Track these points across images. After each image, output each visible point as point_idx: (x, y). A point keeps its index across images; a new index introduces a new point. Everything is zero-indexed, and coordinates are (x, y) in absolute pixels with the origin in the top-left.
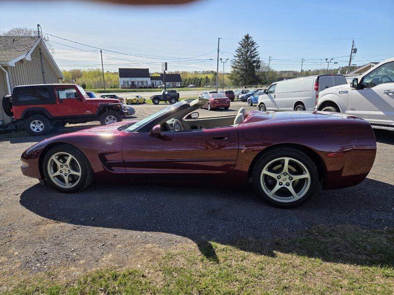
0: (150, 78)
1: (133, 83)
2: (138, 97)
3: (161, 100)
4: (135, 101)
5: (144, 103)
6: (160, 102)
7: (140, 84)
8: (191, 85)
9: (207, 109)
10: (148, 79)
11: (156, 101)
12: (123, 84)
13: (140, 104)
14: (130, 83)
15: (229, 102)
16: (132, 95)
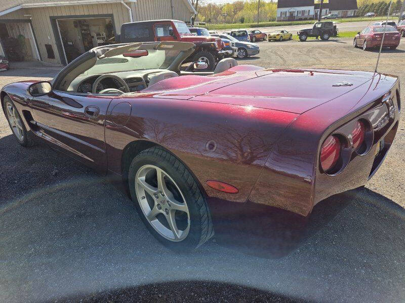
0: (313, 7)
1: (292, 14)
2: (282, 32)
3: (311, 36)
4: (278, 38)
5: (290, 39)
6: (309, 39)
7: (300, 15)
8: (369, 14)
9: (362, 48)
10: (312, 8)
11: (303, 37)
12: (280, 16)
13: (284, 40)
14: (288, 15)
15: (398, 39)
16: (277, 29)
